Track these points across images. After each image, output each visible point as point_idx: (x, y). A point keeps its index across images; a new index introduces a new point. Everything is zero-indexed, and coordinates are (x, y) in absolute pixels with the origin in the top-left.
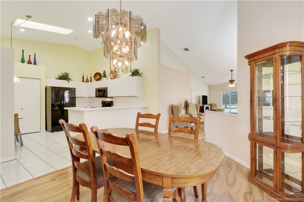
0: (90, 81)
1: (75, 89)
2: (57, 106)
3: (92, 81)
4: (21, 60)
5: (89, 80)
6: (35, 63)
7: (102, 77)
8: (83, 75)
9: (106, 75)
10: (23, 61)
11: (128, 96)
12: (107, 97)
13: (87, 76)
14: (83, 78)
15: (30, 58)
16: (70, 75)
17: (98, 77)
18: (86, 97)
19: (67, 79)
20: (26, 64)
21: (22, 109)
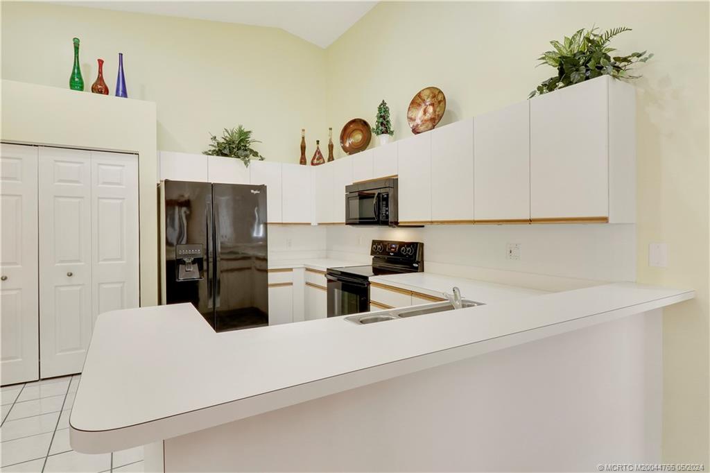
0: (326, 159)
1: (262, 188)
2: (193, 262)
3: (333, 159)
4: (71, 82)
5: (326, 155)
6: (123, 92)
7: (373, 134)
8: (303, 138)
9: (388, 121)
10: (76, 82)
11: (531, 221)
12: (396, 224)
13: (318, 142)
14: (303, 148)
15: (100, 72)
16: (252, 137)
17: (358, 137)
18: (314, 223)
19: (240, 152)
20: (87, 95)
21: (70, 275)
